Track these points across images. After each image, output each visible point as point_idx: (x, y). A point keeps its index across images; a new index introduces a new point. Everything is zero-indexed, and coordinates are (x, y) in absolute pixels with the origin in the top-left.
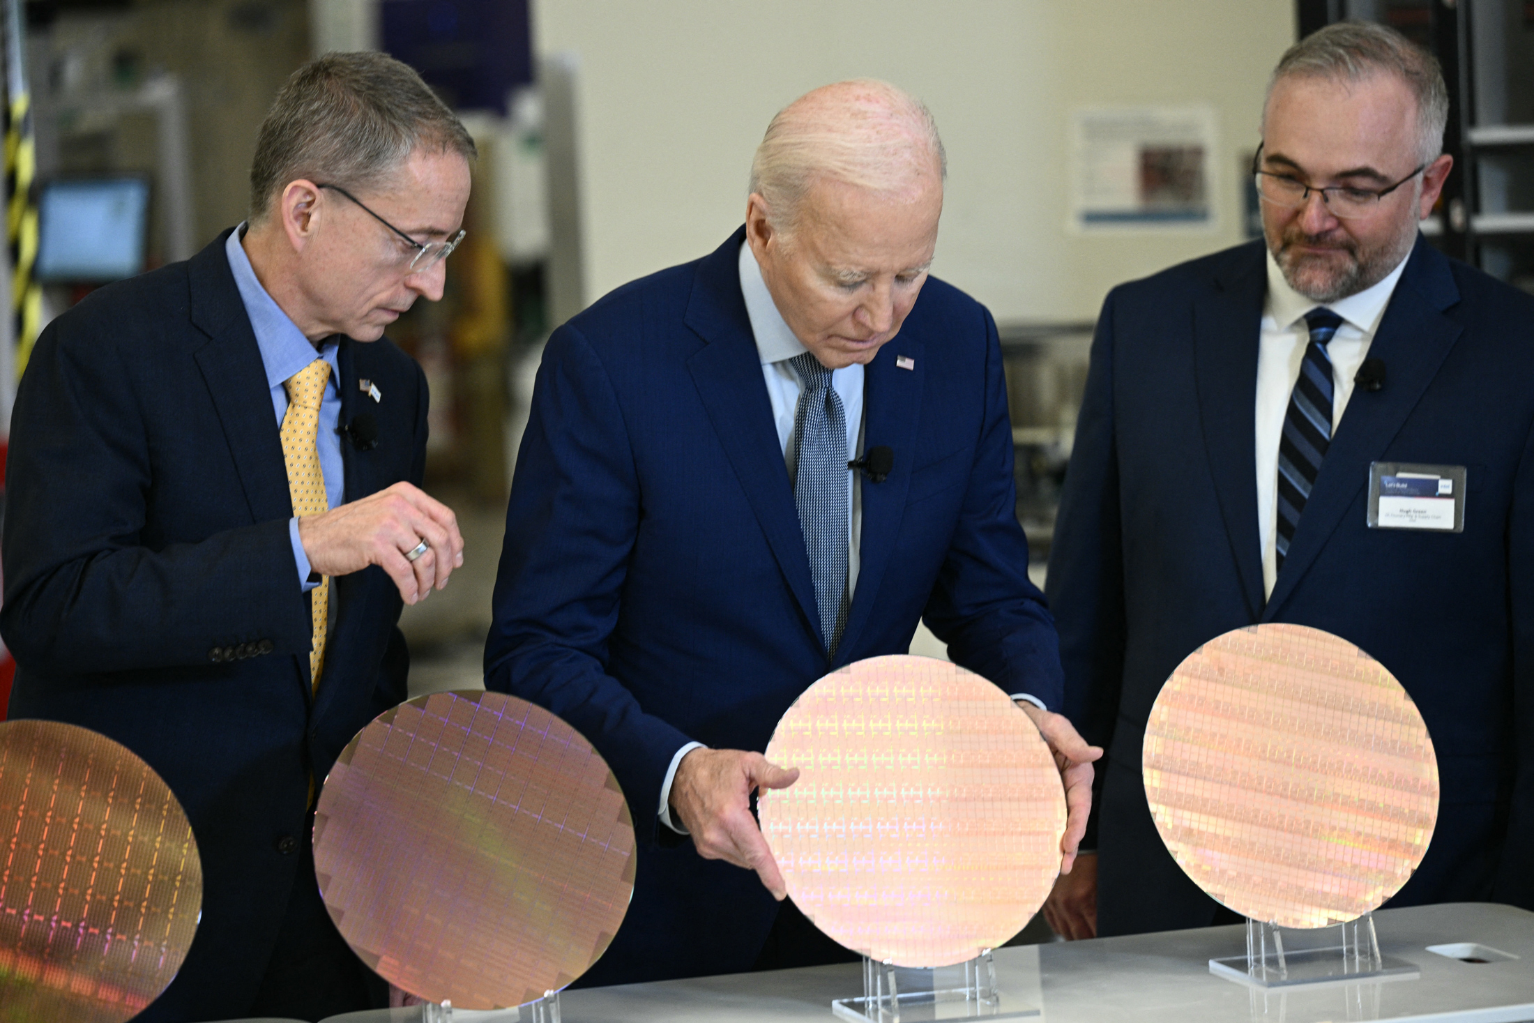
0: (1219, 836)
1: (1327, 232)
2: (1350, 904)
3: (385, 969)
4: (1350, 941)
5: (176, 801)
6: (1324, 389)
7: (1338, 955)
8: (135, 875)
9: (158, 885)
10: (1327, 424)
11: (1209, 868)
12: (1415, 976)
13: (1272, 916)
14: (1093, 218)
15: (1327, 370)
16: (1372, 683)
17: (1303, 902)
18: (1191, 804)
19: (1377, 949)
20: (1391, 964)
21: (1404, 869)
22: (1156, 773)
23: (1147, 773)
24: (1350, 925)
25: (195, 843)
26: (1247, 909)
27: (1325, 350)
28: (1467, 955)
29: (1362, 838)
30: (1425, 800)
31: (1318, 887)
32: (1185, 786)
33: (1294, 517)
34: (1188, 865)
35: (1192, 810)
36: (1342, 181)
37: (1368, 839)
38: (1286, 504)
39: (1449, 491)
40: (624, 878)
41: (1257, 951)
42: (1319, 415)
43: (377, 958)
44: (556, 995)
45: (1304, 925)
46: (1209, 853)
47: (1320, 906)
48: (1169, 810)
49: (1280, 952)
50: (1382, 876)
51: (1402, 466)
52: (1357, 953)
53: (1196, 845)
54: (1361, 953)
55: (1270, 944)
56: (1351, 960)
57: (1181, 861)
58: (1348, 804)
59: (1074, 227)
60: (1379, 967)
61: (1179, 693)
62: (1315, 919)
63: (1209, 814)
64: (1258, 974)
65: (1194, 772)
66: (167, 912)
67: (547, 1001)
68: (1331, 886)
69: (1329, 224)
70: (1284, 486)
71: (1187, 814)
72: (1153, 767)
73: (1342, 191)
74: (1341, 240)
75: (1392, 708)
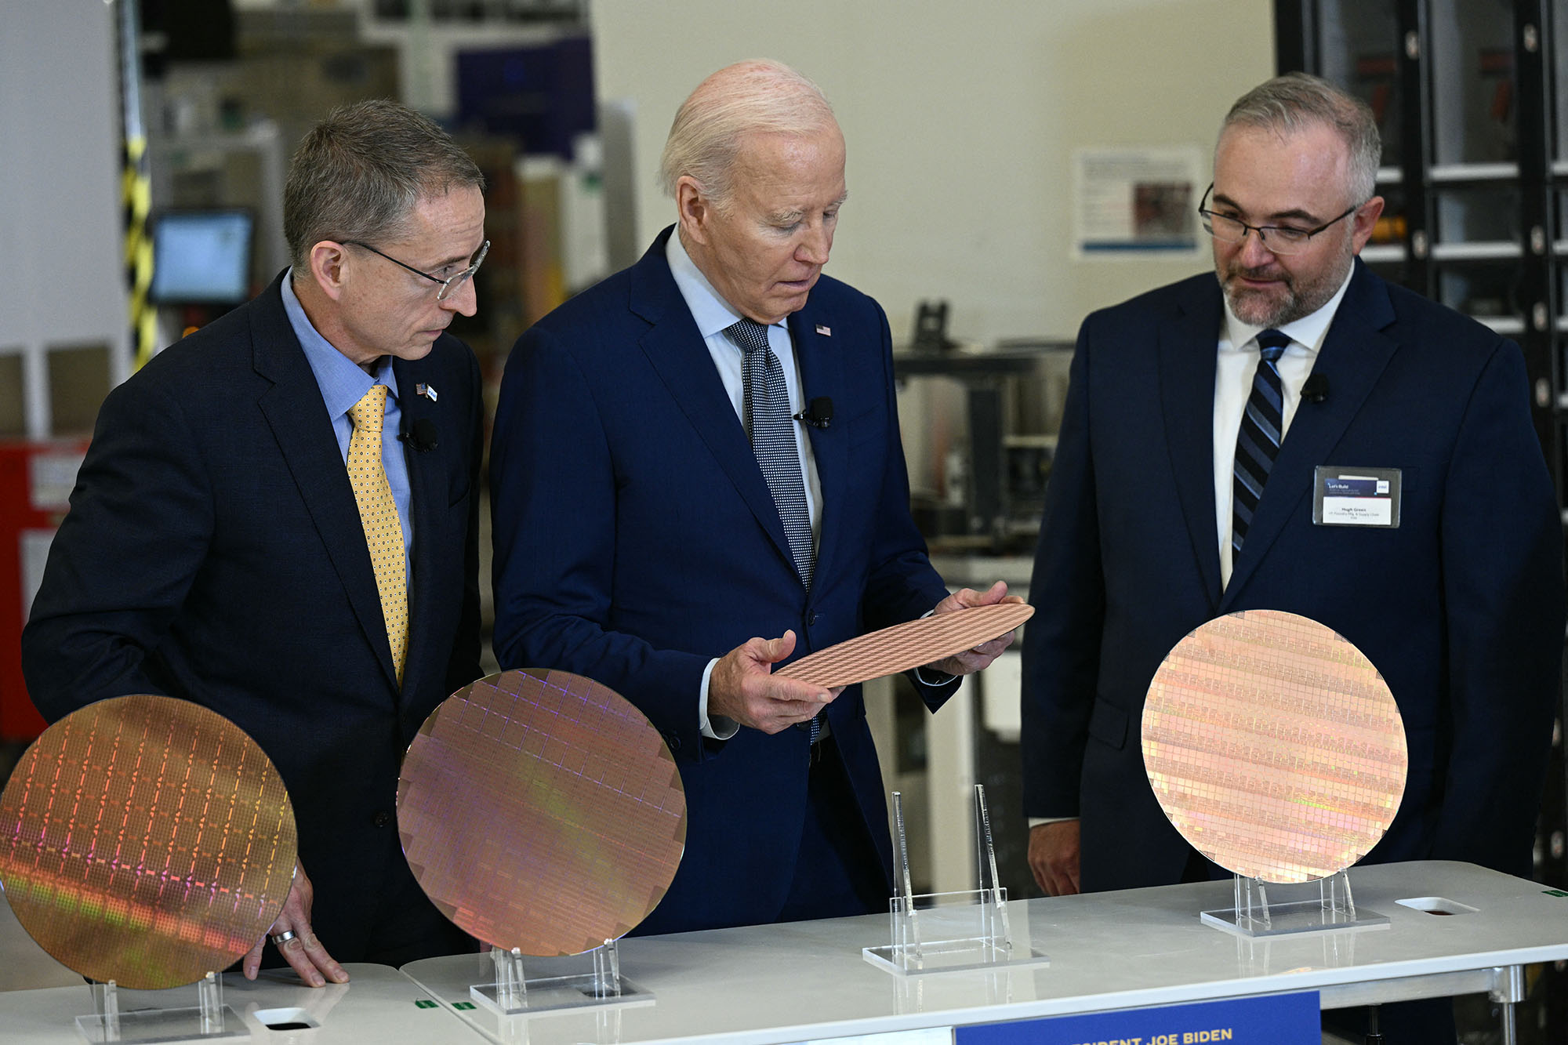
0: (1210, 800)
1: (1264, 266)
2: (1328, 862)
3: (463, 919)
4: (1327, 896)
5: (274, 767)
6: (1274, 401)
7: (1317, 908)
8: (236, 834)
9: (258, 844)
10: (1277, 433)
11: (1201, 829)
12: (1386, 926)
13: (1258, 872)
14: (1091, 247)
15: (1277, 384)
16: (1348, 663)
17: (1286, 860)
18: (1184, 772)
19: (1351, 903)
20: (1364, 916)
21: (1376, 831)
22: (1154, 744)
23: (1145, 743)
24: (1327, 880)
25: (291, 805)
26: (1235, 866)
27: (1275, 367)
28: (1431, 908)
29: (1338, 803)
30: (1395, 768)
31: (1299, 846)
32: (1178, 755)
33: (1247, 516)
34: (1182, 826)
35: (1185, 777)
36: (1278, 220)
37: (1344, 804)
38: (1240, 504)
39: (1386, 491)
40: (676, 837)
41: (1244, 904)
42: (1269, 425)
43: (454, 909)
44: (614, 943)
45: (1287, 880)
46: (1201, 815)
47: (1300, 863)
48: (1165, 778)
49: (1265, 905)
50: (1356, 837)
51: (1342, 469)
52: (1333, 906)
53: (1189, 809)
54: (1338, 906)
55: (1256, 898)
56: (1329, 913)
57: (1175, 822)
58: (1325, 772)
59: (1076, 255)
60: (1354, 919)
61: (1174, 672)
62: (1295, 875)
63: (1201, 780)
64: (1245, 925)
65: (1187, 743)
66: (265, 868)
67: (607, 949)
68: (1310, 846)
69: (1266, 259)
70: (1238, 489)
71: (1181, 781)
72: (1151, 739)
73: (1278, 230)
74: (1277, 273)
75: (1366, 686)
